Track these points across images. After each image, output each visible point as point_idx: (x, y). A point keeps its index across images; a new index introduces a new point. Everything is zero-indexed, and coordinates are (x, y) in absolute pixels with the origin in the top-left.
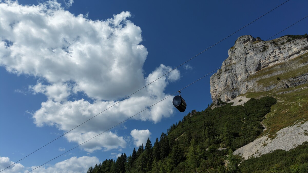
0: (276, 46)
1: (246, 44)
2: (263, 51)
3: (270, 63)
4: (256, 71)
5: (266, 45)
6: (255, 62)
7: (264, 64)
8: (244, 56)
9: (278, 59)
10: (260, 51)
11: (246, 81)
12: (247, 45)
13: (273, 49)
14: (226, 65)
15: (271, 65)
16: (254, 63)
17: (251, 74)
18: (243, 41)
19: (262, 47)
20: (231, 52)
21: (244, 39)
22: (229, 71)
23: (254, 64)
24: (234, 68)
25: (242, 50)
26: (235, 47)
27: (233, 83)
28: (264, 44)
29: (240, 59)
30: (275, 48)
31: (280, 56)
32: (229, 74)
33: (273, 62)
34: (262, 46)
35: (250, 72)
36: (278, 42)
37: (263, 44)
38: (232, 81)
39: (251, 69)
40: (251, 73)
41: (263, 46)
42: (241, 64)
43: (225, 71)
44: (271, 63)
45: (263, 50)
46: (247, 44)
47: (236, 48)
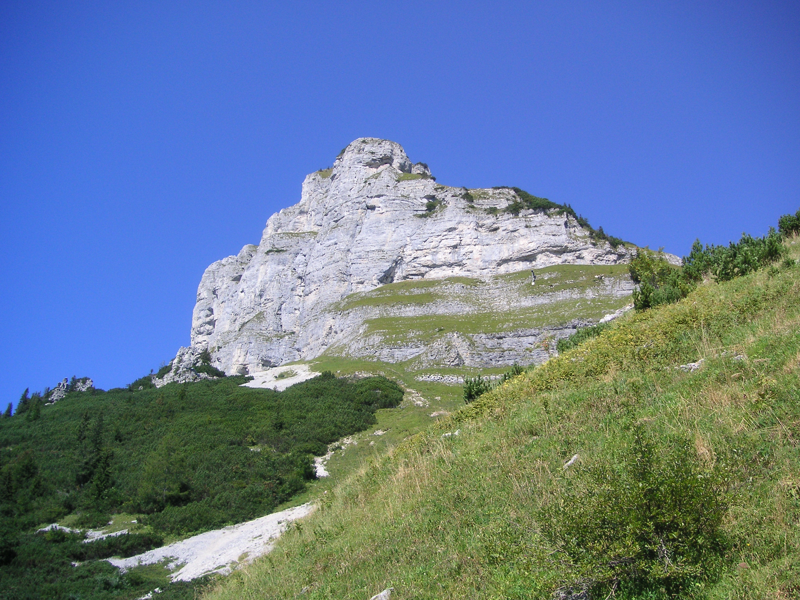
0: (470, 210)
1: (373, 171)
2: (422, 216)
3: (434, 266)
4: (381, 281)
5: (440, 195)
6: (385, 248)
7: (414, 264)
8: (353, 214)
9: (464, 262)
10: (415, 213)
11: (330, 311)
12: (376, 176)
13: (458, 219)
14: (280, 231)
15: (434, 274)
16: (379, 251)
17: (358, 291)
18: (367, 158)
19: (425, 201)
20: (312, 187)
21: (373, 149)
22: (282, 256)
23: (381, 254)
24: (306, 251)
25: (356, 188)
26: (335, 172)
27: (283, 306)
28: (434, 193)
29: (336, 221)
30: (464, 219)
31: (471, 252)
32: (281, 267)
33: (444, 267)
34: (425, 197)
35: (358, 283)
36: (481, 201)
37: (430, 191)
38: (283, 299)
39: (365, 270)
40: (360, 286)
41: (428, 197)
42: (335, 240)
43: (268, 253)
44: (437, 270)
45: (424, 213)
46: (380, 174)
47: (335, 175)
